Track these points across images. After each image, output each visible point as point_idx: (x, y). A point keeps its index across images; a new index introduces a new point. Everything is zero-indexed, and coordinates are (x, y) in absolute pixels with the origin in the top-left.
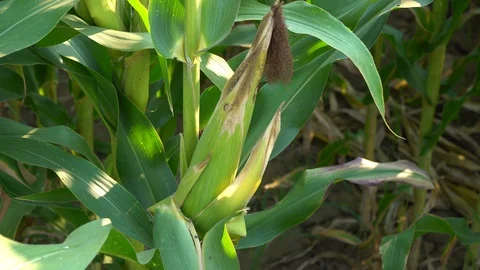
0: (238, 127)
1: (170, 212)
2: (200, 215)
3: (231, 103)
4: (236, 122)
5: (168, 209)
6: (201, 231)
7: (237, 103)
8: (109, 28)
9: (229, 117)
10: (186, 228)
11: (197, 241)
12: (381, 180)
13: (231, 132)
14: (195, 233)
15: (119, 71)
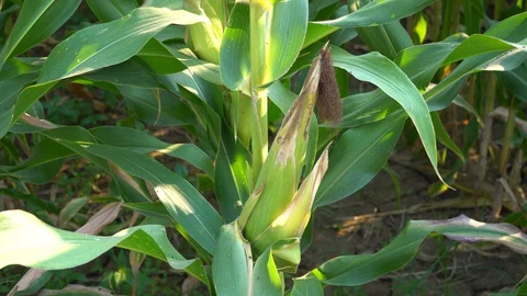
0: (289, 160)
1: (232, 232)
2: (259, 238)
3: (283, 137)
4: (287, 155)
5: (232, 229)
6: (256, 253)
7: (288, 137)
8: (210, 62)
9: (281, 150)
10: (242, 248)
11: (251, 261)
12: (477, 238)
13: (284, 163)
14: (250, 253)
15: (227, 105)
